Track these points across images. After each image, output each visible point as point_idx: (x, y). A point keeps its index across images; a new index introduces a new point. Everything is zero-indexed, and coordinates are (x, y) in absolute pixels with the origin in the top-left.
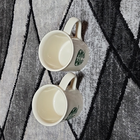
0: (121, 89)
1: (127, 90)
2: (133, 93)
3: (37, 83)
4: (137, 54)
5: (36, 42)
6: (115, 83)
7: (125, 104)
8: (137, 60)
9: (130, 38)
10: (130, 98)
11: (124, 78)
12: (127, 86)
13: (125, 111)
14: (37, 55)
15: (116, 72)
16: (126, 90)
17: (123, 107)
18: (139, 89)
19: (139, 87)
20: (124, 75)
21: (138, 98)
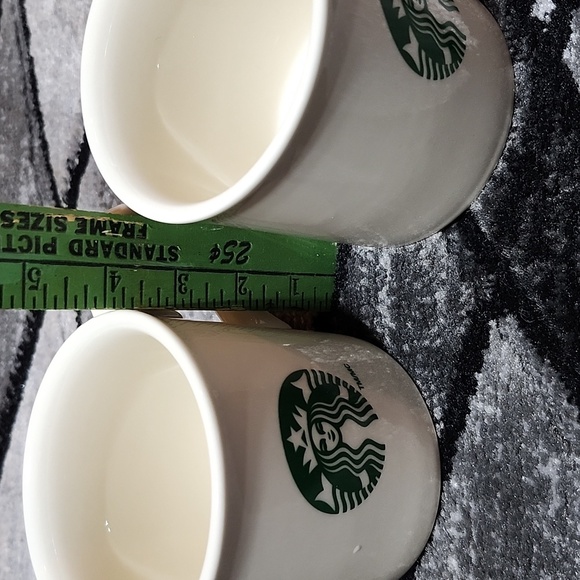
0: (443, 395)
1: (480, 405)
2: (520, 430)
3: (18, 343)
4: (554, 129)
5: (22, 107)
6: (406, 347)
7: (466, 512)
8: (556, 181)
9: (508, 13)
10: (498, 468)
11: (463, 313)
12: (479, 376)
13: (465, 562)
14: (22, 184)
15: (417, 277)
16: (477, 404)
17: (452, 531)
18: (565, 403)
19: (567, 387)
20: (466, 291)
21: (550, 469)
